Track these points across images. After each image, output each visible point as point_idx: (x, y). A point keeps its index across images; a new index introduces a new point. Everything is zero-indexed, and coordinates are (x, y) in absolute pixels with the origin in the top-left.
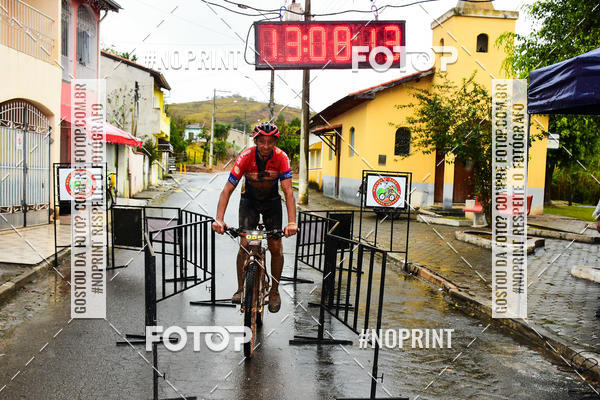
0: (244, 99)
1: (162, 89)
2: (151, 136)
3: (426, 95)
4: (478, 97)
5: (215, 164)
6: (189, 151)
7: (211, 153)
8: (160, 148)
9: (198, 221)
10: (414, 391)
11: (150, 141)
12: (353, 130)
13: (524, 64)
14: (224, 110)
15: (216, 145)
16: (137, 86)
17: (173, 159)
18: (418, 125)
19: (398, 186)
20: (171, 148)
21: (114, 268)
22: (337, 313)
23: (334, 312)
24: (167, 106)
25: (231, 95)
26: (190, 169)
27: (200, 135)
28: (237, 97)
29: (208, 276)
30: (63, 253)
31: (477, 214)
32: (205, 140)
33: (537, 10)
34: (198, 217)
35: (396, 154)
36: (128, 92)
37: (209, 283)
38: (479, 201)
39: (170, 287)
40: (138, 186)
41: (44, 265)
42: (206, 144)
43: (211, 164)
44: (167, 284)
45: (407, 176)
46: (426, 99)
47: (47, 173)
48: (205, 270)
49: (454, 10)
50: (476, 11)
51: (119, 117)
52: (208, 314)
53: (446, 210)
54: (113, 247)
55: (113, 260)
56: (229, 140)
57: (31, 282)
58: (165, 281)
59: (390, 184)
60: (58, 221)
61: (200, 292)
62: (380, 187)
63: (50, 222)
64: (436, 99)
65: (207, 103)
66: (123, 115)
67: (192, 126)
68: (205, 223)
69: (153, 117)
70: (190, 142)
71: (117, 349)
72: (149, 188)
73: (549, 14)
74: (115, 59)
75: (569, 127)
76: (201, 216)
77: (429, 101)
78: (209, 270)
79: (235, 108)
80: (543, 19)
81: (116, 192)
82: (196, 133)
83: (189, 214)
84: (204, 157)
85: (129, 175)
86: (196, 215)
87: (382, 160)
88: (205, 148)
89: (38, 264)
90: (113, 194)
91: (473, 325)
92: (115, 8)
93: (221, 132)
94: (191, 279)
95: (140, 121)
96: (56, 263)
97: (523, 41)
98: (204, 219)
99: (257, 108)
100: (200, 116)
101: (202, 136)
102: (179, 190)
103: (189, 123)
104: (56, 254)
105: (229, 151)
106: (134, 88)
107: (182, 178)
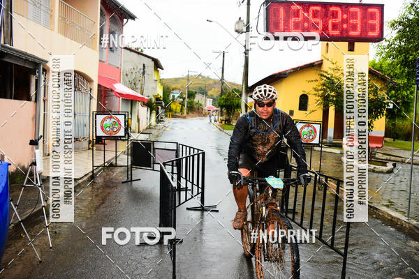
0: (203, 77)
1: (159, 69)
2: (151, 97)
5: (188, 113)
6: (173, 106)
7: (186, 107)
8: (156, 103)
11: (151, 99)
14: (194, 83)
15: (189, 103)
16: (144, 66)
17: (164, 110)
19: (315, 130)
20: (163, 104)
21: (132, 181)
24: (161, 80)
26: (174, 116)
28: (200, 75)
30: (98, 170)
32: (182, 100)
33: (394, 25)
35: (300, 109)
36: (138, 70)
37: (200, 195)
40: (144, 125)
41: (85, 178)
42: (183, 102)
43: (185, 113)
45: (320, 124)
46: (325, 77)
47: (88, 118)
51: (133, 85)
53: (330, 143)
54: (131, 167)
55: (131, 174)
56: (196, 100)
59: (310, 128)
60: (94, 148)
62: (303, 130)
63: (89, 149)
64: (332, 77)
65: (183, 79)
66: (135, 84)
67: (174, 92)
69: (154, 85)
70: (173, 100)
72: (150, 127)
74: (130, 50)
75: (395, 96)
77: (328, 78)
79: (199, 82)
81: (131, 130)
82: (176, 96)
84: (181, 110)
85: (138, 119)
86: (190, 148)
87: (291, 113)
88: (183, 105)
89: (81, 178)
92: (133, 18)
93: (191, 95)
95: (145, 87)
96: (93, 177)
99: (211, 82)
100: (179, 86)
101: (180, 97)
102: (168, 129)
103: (173, 90)
104: (93, 171)
105: (196, 106)
106: (142, 68)
107: (169, 122)
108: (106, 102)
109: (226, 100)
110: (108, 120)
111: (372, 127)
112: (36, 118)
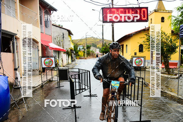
0: (95, 38)
1: (71, 35)
2: (68, 49)
3: (148, 34)
4: (163, 35)
5: (87, 57)
6: (80, 53)
7: (86, 53)
8: (71, 52)
9: (85, 72)
10: (152, 118)
11: (68, 50)
12: (127, 45)
13: (176, 25)
14: (89, 41)
15: (87, 51)
16: (63, 34)
17: (75, 55)
18: (146, 43)
19: (142, 60)
20: (74, 52)
21: (60, 87)
22: (128, 97)
23: (127, 97)
24: (72, 40)
25: (91, 37)
26: (80, 58)
27: (82, 49)
28: (92, 37)
29: (89, 88)
30: (44, 83)
31: (163, 68)
33: (179, 9)
34: (85, 71)
35: (139, 52)
36: (61, 36)
37: (89, 90)
38: (164, 64)
39: (78, 92)
40: (65, 63)
41: (39, 87)
42: (84, 51)
44: (77, 91)
45: (144, 57)
47: (38, 60)
48: (88, 86)
49: (155, 10)
50: (161, 10)
51: (59, 44)
52: (89, 99)
54: (59, 81)
55: (59, 84)
56: (91, 50)
57: (35, 92)
58: (76, 90)
59: (139, 60)
60: (42, 74)
61: (87, 93)
62: (136, 61)
63: (40, 74)
65: (84, 39)
66: (60, 43)
67: (80, 46)
68: (87, 72)
69: (68, 43)
70: (79, 50)
71: (63, 110)
72: (68, 64)
73: (182, 10)
74: (56, 26)
76: (86, 70)
77: (149, 36)
78: (89, 86)
79: (92, 41)
80: (181, 12)
81: (59, 65)
82: (81, 48)
83: (82, 70)
84: (84, 55)
85: (62, 60)
86: (84, 70)
87: (135, 54)
88: (84, 53)
89: (37, 87)
90: (58, 66)
91: (165, 98)
93: (88, 47)
94: (84, 89)
95: (65, 44)
96: (42, 86)
97: (175, 18)
98: (86, 71)
99: (98, 40)
100: (82, 43)
101: (83, 49)
102: (77, 64)
103: (79, 45)
104: (42, 84)
105: (91, 53)
106: (62, 35)
107: (78, 61)
108: (46, 52)
109: (105, 49)
110: (47, 60)
111: (171, 58)
112: (14, 60)
